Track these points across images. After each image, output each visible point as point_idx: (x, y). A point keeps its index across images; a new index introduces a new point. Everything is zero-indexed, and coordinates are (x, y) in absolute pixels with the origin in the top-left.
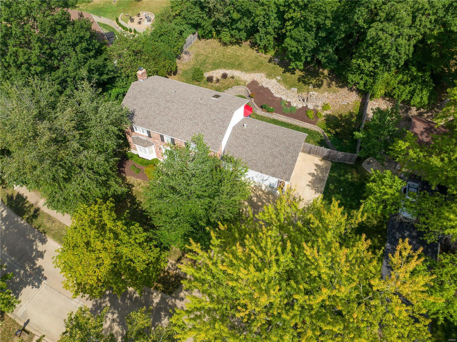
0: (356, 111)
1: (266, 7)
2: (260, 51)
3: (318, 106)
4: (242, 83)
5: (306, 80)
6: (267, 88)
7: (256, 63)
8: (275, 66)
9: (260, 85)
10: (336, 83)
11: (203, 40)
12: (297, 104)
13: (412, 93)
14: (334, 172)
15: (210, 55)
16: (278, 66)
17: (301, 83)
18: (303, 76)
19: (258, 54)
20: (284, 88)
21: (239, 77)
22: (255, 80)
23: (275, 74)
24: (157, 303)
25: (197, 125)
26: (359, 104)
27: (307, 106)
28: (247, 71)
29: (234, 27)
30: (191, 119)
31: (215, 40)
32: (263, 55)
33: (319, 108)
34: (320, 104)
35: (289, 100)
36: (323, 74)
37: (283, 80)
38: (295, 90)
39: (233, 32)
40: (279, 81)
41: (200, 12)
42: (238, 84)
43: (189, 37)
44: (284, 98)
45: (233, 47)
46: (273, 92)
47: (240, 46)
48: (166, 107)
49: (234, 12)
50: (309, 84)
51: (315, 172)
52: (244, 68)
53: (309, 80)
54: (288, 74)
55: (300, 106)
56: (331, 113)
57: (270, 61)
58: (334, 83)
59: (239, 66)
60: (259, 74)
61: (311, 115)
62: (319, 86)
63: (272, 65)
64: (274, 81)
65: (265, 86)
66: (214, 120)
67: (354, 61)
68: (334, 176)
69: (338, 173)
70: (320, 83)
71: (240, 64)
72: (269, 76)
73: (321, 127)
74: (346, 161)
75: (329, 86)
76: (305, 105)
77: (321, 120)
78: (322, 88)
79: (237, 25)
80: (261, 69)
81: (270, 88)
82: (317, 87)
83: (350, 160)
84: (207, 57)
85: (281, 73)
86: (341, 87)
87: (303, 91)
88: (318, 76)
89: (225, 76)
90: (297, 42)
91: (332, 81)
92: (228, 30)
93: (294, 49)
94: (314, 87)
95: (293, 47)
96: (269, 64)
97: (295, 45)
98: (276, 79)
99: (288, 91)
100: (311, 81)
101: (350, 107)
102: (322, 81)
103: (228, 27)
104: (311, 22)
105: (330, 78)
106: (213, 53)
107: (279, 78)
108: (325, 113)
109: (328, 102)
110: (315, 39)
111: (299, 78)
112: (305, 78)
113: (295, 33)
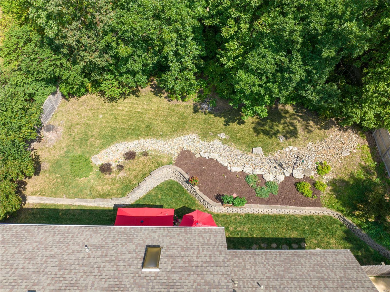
0: (371, 163)
1: (177, 25)
2: (173, 98)
3: (309, 170)
4: (165, 160)
5: (268, 128)
6: (212, 159)
7: (175, 119)
8: (207, 116)
9: (197, 156)
10: (316, 123)
11: (72, 100)
12: (274, 176)
15: (92, 122)
16: (212, 116)
17: (261, 135)
18: (258, 124)
19: (171, 103)
20: (237, 152)
21: (155, 150)
22: (185, 148)
23: (214, 130)
26: (367, 149)
27: (292, 174)
28: (164, 136)
31: (93, 96)
32: (180, 103)
33: (313, 174)
34: (311, 165)
35: (258, 172)
36: (287, 112)
37: (231, 138)
38: (258, 150)
39: (123, 79)
40: (225, 142)
41: (54, 57)
42: (160, 165)
43: (46, 102)
44: (248, 170)
45: (126, 100)
46: (225, 165)
47: (137, 96)
49: (118, 44)
50: (275, 134)
52: (157, 131)
53: (271, 127)
54: (234, 126)
55: (281, 178)
56: (335, 177)
57: (196, 110)
58: (311, 123)
60: (187, 137)
61: (307, 190)
63: (200, 116)
64: (216, 143)
65: (206, 156)
70: (292, 128)
71: (148, 127)
72: (205, 136)
73: (332, 207)
76: (288, 175)
77: (326, 191)
78: (300, 137)
79: (128, 66)
80: (187, 126)
81: (215, 156)
82: (291, 136)
84: (88, 126)
85: (222, 126)
86: (326, 127)
87: (273, 150)
88: (282, 117)
89: (131, 156)
90: (260, 75)
91: (307, 120)
92: (113, 76)
93: (256, 89)
94: (287, 138)
95: (254, 85)
96: (196, 116)
97: (257, 82)
98: (220, 139)
99: (250, 155)
100: (276, 128)
101: (357, 158)
102: (292, 124)
103: (112, 72)
104: (290, 34)
105: (301, 117)
106: (95, 117)
107: (223, 136)
108: (325, 179)
109: (320, 158)
110: (305, 64)
111: (254, 128)
112: (263, 125)
113: (253, 59)
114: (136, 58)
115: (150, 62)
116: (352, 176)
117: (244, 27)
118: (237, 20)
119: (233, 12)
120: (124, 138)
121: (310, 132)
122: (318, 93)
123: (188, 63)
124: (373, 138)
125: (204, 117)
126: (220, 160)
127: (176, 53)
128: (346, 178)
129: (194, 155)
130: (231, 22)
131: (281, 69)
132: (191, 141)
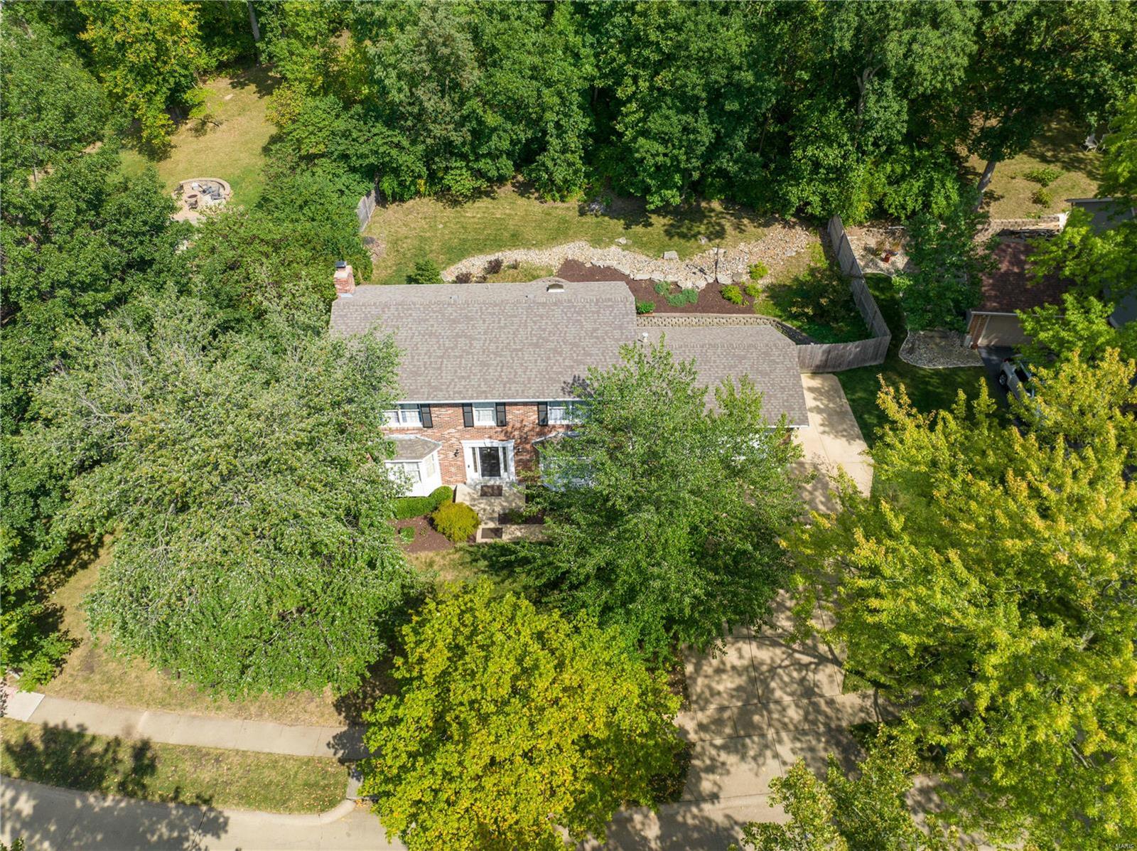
0: (823, 263)
1: (560, 87)
2: (548, 198)
3: (739, 274)
4: (543, 273)
5: (685, 230)
6: (608, 268)
7: (553, 224)
8: (599, 219)
9: (588, 265)
10: (752, 221)
11: (393, 208)
12: (693, 282)
13: (926, 193)
14: (854, 392)
15: (428, 234)
16: (607, 218)
17: (676, 238)
18: (672, 225)
19: (545, 205)
20: (644, 257)
21: (527, 262)
22: (570, 258)
23: (609, 235)
24: (658, 838)
26: (819, 249)
27: (716, 280)
28: (539, 245)
29: (483, 150)
30: (536, 345)
31: (426, 200)
32: (559, 204)
33: (745, 278)
34: (741, 268)
35: (671, 278)
36: (712, 210)
37: (635, 243)
38: (672, 254)
39: (481, 165)
40: (625, 247)
41: (390, 133)
42: (534, 278)
43: (360, 204)
44: (657, 277)
45: (477, 204)
46: (627, 272)
47: (492, 199)
49: (485, 112)
50: (695, 236)
51: (818, 403)
52: (528, 240)
53: (689, 229)
54: (638, 229)
55: (702, 285)
56: (774, 281)
57: (582, 213)
58: (746, 221)
59: (516, 240)
60: (572, 245)
61: (736, 294)
62: (720, 234)
63: (590, 219)
64: (615, 249)
65: (601, 264)
66: (595, 330)
67: (799, 153)
68: (861, 398)
69: (865, 390)
70: (718, 228)
71: (513, 235)
72: (596, 242)
73: (769, 314)
74: (864, 360)
75: (739, 228)
76: (711, 281)
77: (760, 299)
78: (729, 238)
79: (492, 144)
80: (571, 233)
81: (614, 264)
82: (717, 237)
83: (875, 358)
84: (423, 239)
85: (621, 229)
86: (767, 225)
87: (692, 253)
88: (705, 217)
89: (495, 268)
90: (664, 142)
91: (739, 218)
92: (464, 164)
93: (660, 159)
94: (710, 240)
95: (658, 155)
96: (584, 219)
97: (661, 149)
98: (619, 245)
99: (660, 262)
100: (696, 230)
101: (806, 260)
102: (719, 224)
103: (464, 157)
104: (693, 89)
105: (732, 215)
106: (433, 228)
107: (623, 241)
108: (761, 284)
109: (755, 260)
110: (712, 122)
111: (666, 231)
112: (679, 227)
113: (656, 122)
114: (501, 133)
115: (523, 137)
116: (796, 279)
117: (644, 85)
118: (635, 79)
119: (629, 69)
120: (481, 251)
121: (742, 231)
122: (736, 162)
123: (573, 141)
124: (829, 235)
125: (595, 220)
126: (619, 267)
127: (558, 125)
128: (788, 283)
129: (583, 264)
130: (628, 81)
131: (686, 130)
132: (580, 250)
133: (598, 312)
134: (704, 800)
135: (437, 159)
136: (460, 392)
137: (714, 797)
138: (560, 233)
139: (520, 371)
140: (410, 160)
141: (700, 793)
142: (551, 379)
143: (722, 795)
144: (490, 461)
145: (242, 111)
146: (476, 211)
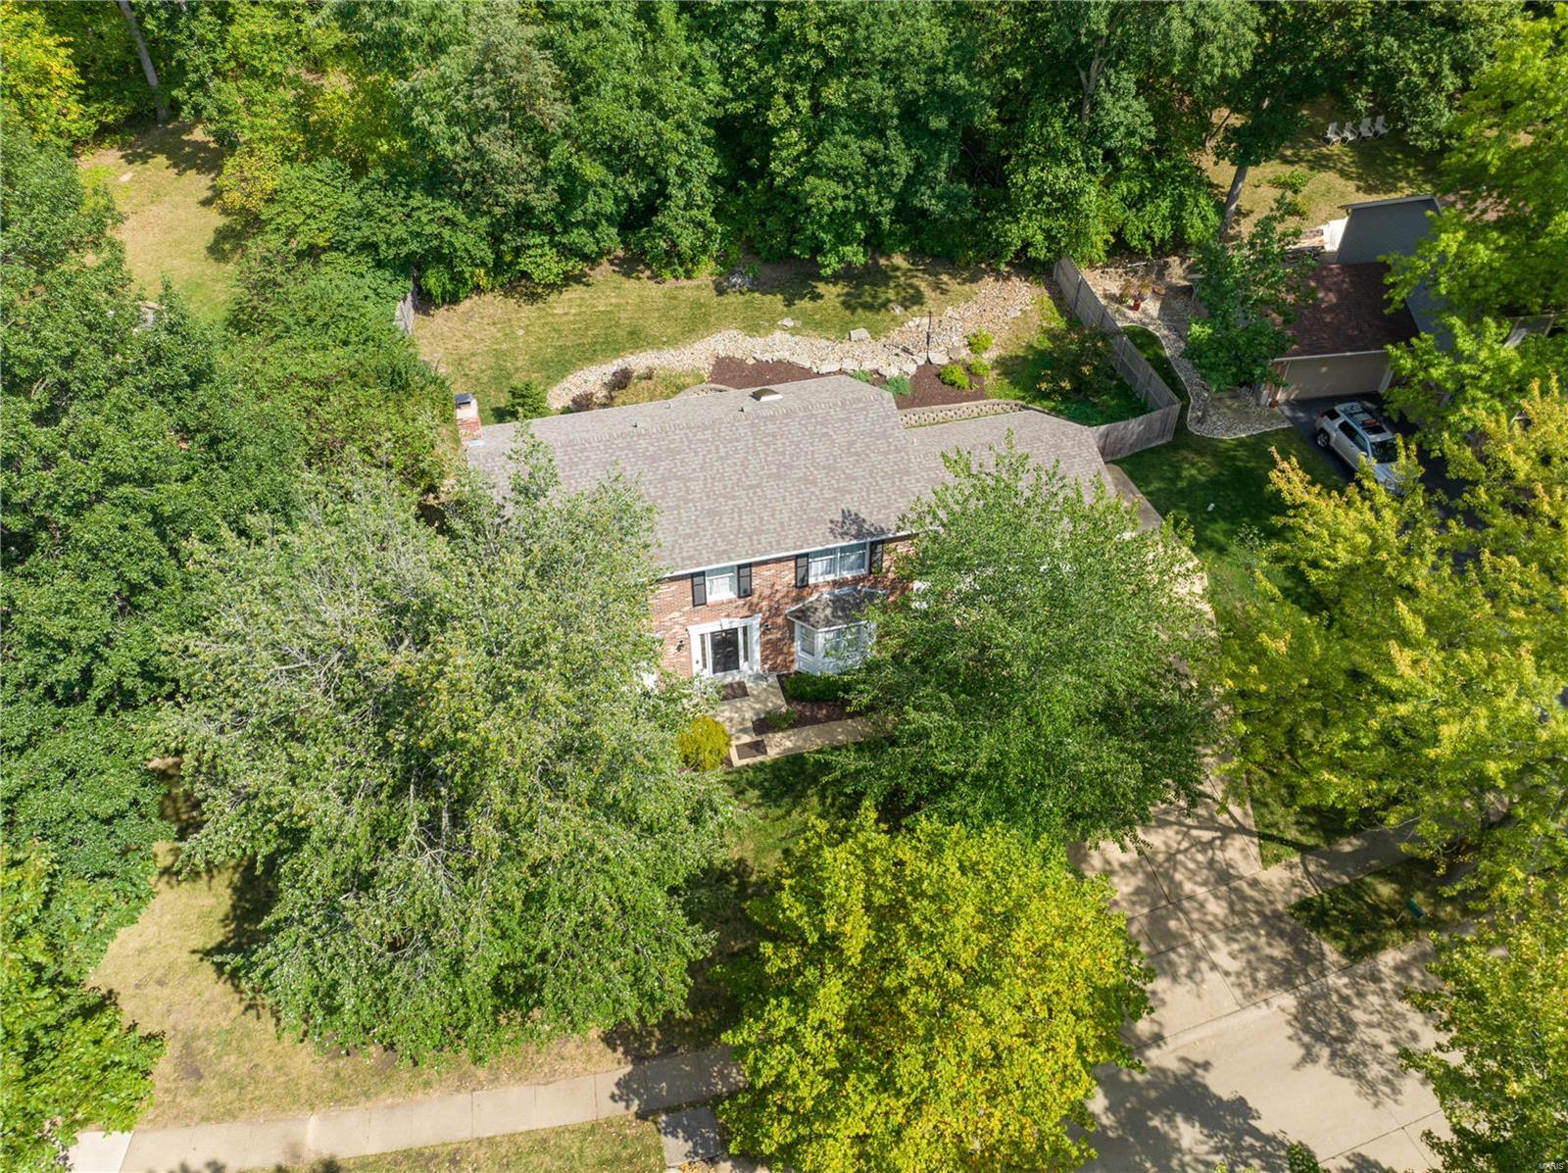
0: (1058, 323)
2: (667, 275)
3: (956, 349)
4: (689, 380)
5: (869, 299)
6: (780, 361)
7: (684, 311)
8: (747, 297)
9: (751, 362)
10: (953, 276)
11: (441, 316)
12: (898, 367)
13: (1176, 216)
14: (1147, 483)
15: (505, 346)
16: (757, 295)
17: (860, 311)
18: (848, 294)
19: (666, 286)
20: (824, 342)
21: (663, 368)
22: (722, 354)
23: (767, 316)
24: (1107, 1109)
25: (814, 483)
26: (1049, 303)
27: (929, 360)
28: (673, 342)
30: (778, 476)
31: (488, 297)
32: (683, 282)
33: (964, 354)
34: (957, 340)
35: (867, 366)
36: (897, 269)
37: (805, 323)
38: (861, 333)
40: (794, 331)
42: (680, 389)
44: (850, 366)
45: (566, 295)
46: (807, 365)
47: (587, 285)
48: (664, 479)
50: (885, 305)
52: (654, 338)
53: (874, 297)
54: (805, 304)
55: (912, 369)
56: (1003, 353)
57: (721, 291)
58: (945, 278)
59: (637, 339)
60: (719, 336)
61: (959, 375)
62: (917, 299)
63: (733, 299)
64: (778, 335)
65: (767, 357)
68: (1159, 490)
69: (1162, 479)
70: (911, 291)
71: (631, 333)
72: (752, 328)
73: (1007, 396)
74: (1149, 440)
75: (937, 287)
76: (921, 362)
77: (991, 378)
78: (929, 302)
80: (713, 320)
81: (786, 355)
82: (914, 304)
83: (1161, 435)
84: (498, 354)
85: (780, 307)
86: (974, 279)
87: (887, 329)
88: (891, 277)
89: (621, 381)
90: (842, 180)
91: (935, 275)
92: (546, 239)
93: (840, 204)
94: (906, 308)
95: (836, 198)
96: (725, 300)
97: (840, 190)
98: (784, 328)
99: (847, 346)
100: (883, 297)
101: (1036, 319)
102: (911, 286)
103: (547, 229)
104: (879, 104)
105: (924, 271)
106: (510, 336)
107: (788, 322)
108: (988, 357)
109: (971, 328)
110: (909, 147)
111: (843, 303)
112: (859, 296)
113: (828, 154)
114: (600, 190)
115: (633, 192)
116: (1030, 347)
117: (804, 105)
118: (789, 97)
119: (781, 84)
120: (591, 361)
121: (944, 292)
122: (940, 198)
123: (700, 187)
124: (1056, 283)
125: (741, 299)
126: (794, 360)
127: (681, 171)
128: (1021, 353)
129: (742, 361)
130: (779, 100)
131: (873, 160)
132: (730, 342)
133: (848, 419)
134: (1147, 1046)
135: (507, 236)
136: (691, 558)
137: (1158, 1039)
138: (696, 323)
139: (765, 515)
140: (469, 240)
141: (1138, 1038)
142: (811, 519)
143: (1166, 1034)
144: (726, 649)
145: (156, 196)
146: (567, 304)
